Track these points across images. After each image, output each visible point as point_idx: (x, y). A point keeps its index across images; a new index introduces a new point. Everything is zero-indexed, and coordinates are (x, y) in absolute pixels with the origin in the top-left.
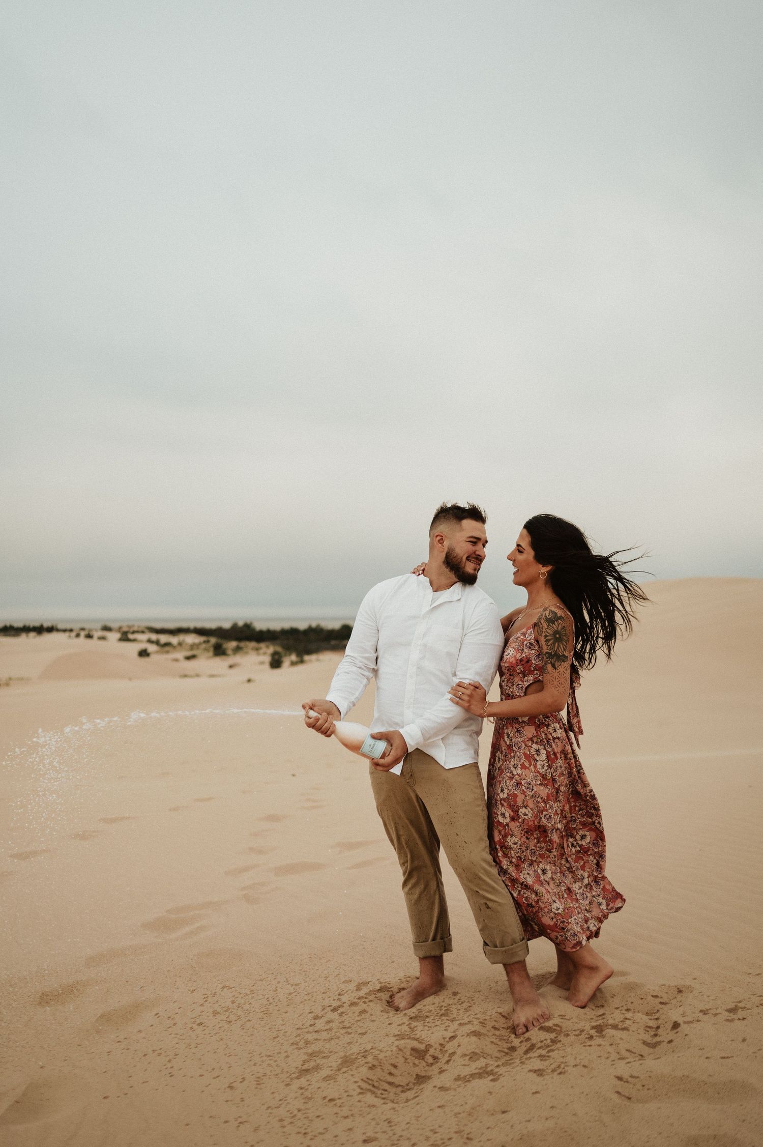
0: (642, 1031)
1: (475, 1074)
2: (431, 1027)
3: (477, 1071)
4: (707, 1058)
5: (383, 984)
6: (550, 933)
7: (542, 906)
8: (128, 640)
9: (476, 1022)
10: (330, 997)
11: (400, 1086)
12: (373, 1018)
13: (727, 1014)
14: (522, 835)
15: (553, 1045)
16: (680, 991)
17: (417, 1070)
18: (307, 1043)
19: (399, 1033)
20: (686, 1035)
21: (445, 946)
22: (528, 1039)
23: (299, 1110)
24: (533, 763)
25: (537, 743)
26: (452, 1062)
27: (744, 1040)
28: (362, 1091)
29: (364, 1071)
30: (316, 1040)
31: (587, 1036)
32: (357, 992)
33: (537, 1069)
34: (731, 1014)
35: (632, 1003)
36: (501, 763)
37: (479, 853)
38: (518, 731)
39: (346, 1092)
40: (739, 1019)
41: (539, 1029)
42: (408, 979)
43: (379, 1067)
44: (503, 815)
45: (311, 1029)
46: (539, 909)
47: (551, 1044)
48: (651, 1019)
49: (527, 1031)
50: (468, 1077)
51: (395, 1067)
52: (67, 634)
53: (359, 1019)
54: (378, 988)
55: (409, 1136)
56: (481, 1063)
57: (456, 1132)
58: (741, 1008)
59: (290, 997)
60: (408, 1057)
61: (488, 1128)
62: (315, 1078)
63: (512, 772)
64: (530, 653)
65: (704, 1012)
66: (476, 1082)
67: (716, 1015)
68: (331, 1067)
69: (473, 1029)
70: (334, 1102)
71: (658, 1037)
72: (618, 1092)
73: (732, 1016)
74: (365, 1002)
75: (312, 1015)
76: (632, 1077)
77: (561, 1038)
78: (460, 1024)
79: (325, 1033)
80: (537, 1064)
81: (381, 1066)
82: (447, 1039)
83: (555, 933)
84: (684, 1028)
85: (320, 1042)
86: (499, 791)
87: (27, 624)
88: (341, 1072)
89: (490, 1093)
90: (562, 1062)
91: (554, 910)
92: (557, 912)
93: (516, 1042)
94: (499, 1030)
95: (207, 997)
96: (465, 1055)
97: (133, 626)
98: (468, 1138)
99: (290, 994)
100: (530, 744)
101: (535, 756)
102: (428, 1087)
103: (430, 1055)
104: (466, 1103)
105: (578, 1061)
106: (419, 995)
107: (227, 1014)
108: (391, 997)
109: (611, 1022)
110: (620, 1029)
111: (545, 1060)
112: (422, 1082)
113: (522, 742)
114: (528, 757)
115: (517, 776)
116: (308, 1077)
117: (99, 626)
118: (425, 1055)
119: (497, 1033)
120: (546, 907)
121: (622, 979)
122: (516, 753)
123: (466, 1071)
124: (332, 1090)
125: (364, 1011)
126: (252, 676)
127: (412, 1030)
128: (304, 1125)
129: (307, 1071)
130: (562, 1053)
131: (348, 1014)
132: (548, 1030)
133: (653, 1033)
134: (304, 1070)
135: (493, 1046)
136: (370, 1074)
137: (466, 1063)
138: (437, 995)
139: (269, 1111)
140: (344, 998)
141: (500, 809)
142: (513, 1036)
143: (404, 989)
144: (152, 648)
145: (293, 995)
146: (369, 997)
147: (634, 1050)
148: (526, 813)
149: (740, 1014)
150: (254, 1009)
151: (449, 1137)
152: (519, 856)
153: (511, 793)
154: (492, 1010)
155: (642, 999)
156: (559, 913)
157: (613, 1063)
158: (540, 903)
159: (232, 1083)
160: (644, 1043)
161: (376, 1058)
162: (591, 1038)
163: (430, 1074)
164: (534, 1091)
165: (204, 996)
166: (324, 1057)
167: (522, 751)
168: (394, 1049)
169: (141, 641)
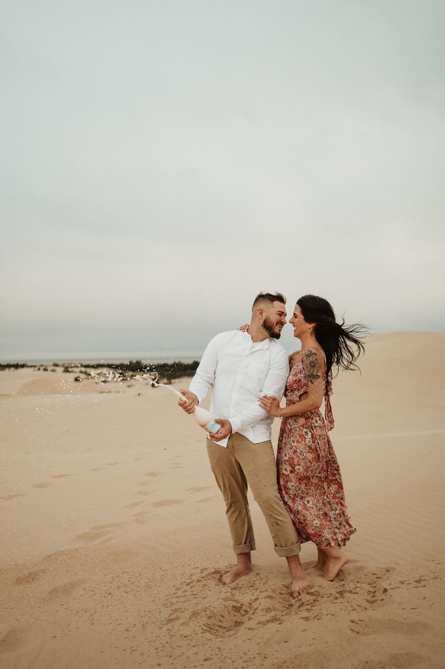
0: (366, 594)
1: (269, 620)
2: (244, 594)
3: (270, 619)
4: (403, 609)
5: (216, 569)
6: (313, 538)
7: (308, 522)
8: (68, 372)
9: (270, 590)
10: (185, 577)
11: (226, 628)
12: (211, 589)
13: (415, 583)
14: (297, 481)
15: (315, 603)
16: (388, 571)
17: (235, 619)
18: (172, 604)
19: (225, 597)
20: (391, 596)
21: (251, 547)
22: (300, 600)
23: (167, 643)
24: (304, 439)
25: (306, 428)
26: (256, 613)
27: (425, 598)
28: (203, 631)
29: (205, 620)
30: (177, 602)
31: (334, 597)
32: (201, 574)
33: (305, 617)
34: (417, 584)
35: (360, 578)
36: (286, 440)
37: (273, 492)
38: (295, 421)
39: (194, 631)
40: (422, 586)
41: (306, 594)
42: (231, 566)
43: (214, 617)
44: (286, 469)
45: (174, 596)
46: (306, 525)
47: (313, 602)
48: (371, 587)
49: (300, 595)
50: (265, 622)
51: (223, 617)
52: (33, 369)
53: (202, 589)
54: (213, 571)
55: (230, 656)
56: (273, 614)
57: (258, 654)
58: (423, 580)
59: (162, 577)
60: (230, 611)
61: (276, 651)
62: (177, 624)
63: (291, 445)
64: (300, 376)
65: (402, 583)
66: (270, 625)
67: (408, 584)
68: (185, 617)
69: (268, 594)
70: (188, 638)
71: (375, 597)
72: (352, 630)
73: (418, 585)
74: (205, 580)
75: (175, 588)
76: (360, 620)
77: (319, 599)
78: (261, 592)
79: (183, 598)
80: (305, 614)
81: (214, 616)
82: (253, 601)
83: (315, 538)
84: (390, 592)
85: (179, 603)
86: (284, 456)
87: (9, 363)
88: (191, 620)
89: (278, 631)
90: (320, 613)
91: (314, 525)
92: (316, 526)
93: (293, 602)
94: (283, 595)
95: (114, 578)
96: (263, 610)
97: (71, 363)
98: (265, 657)
99: (162, 576)
100: (302, 429)
101: (305, 435)
102: (242, 628)
103: (243, 610)
104: (264, 637)
105: (329, 612)
106: (237, 575)
107: (125, 588)
108: (221, 576)
109: (348, 589)
110: (353, 593)
111: (310, 612)
112: (239, 626)
113: (297, 427)
114: (301, 436)
115: (294, 447)
116: (172, 623)
117: (51, 364)
118: (240, 610)
119: (282, 596)
120: (310, 523)
121: (354, 564)
122: (294, 433)
123: (264, 619)
124: (186, 631)
125: (205, 585)
126: (141, 392)
127: (233, 595)
128: (170, 651)
129: (172, 620)
130: (319, 607)
131: (195, 587)
132: (312, 594)
133: (372, 595)
134: (170, 620)
135: (280, 604)
136: (208, 621)
137: (264, 614)
138: (247, 575)
139: (150, 643)
140: (194, 578)
141: (284, 466)
142: (291, 598)
143: (228, 572)
144: (83, 376)
145: (163, 576)
146: (208, 577)
147: (361, 605)
148: (300, 469)
149: (423, 583)
150: (141, 585)
151: (254, 656)
152: (294, 494)
153: (291, 457)
154: (279, 583)
155: (366, 575)
156: (317, 526)
157: (349, 612)
158: (306, 521)
159: (128, 628)
160: (367, 601)
161: (212, 612)
162: (336, 598)
163: (243, 621)
164: (303, 630)
165: (112, 578)
166: (181, 612)
167: (297, 433)
168: (222, 606)
169: (76, 372)
